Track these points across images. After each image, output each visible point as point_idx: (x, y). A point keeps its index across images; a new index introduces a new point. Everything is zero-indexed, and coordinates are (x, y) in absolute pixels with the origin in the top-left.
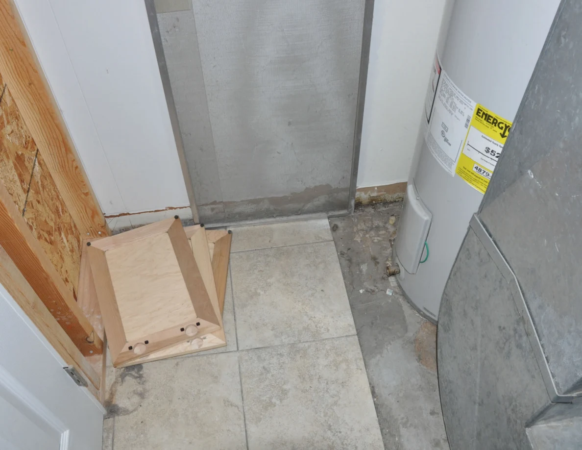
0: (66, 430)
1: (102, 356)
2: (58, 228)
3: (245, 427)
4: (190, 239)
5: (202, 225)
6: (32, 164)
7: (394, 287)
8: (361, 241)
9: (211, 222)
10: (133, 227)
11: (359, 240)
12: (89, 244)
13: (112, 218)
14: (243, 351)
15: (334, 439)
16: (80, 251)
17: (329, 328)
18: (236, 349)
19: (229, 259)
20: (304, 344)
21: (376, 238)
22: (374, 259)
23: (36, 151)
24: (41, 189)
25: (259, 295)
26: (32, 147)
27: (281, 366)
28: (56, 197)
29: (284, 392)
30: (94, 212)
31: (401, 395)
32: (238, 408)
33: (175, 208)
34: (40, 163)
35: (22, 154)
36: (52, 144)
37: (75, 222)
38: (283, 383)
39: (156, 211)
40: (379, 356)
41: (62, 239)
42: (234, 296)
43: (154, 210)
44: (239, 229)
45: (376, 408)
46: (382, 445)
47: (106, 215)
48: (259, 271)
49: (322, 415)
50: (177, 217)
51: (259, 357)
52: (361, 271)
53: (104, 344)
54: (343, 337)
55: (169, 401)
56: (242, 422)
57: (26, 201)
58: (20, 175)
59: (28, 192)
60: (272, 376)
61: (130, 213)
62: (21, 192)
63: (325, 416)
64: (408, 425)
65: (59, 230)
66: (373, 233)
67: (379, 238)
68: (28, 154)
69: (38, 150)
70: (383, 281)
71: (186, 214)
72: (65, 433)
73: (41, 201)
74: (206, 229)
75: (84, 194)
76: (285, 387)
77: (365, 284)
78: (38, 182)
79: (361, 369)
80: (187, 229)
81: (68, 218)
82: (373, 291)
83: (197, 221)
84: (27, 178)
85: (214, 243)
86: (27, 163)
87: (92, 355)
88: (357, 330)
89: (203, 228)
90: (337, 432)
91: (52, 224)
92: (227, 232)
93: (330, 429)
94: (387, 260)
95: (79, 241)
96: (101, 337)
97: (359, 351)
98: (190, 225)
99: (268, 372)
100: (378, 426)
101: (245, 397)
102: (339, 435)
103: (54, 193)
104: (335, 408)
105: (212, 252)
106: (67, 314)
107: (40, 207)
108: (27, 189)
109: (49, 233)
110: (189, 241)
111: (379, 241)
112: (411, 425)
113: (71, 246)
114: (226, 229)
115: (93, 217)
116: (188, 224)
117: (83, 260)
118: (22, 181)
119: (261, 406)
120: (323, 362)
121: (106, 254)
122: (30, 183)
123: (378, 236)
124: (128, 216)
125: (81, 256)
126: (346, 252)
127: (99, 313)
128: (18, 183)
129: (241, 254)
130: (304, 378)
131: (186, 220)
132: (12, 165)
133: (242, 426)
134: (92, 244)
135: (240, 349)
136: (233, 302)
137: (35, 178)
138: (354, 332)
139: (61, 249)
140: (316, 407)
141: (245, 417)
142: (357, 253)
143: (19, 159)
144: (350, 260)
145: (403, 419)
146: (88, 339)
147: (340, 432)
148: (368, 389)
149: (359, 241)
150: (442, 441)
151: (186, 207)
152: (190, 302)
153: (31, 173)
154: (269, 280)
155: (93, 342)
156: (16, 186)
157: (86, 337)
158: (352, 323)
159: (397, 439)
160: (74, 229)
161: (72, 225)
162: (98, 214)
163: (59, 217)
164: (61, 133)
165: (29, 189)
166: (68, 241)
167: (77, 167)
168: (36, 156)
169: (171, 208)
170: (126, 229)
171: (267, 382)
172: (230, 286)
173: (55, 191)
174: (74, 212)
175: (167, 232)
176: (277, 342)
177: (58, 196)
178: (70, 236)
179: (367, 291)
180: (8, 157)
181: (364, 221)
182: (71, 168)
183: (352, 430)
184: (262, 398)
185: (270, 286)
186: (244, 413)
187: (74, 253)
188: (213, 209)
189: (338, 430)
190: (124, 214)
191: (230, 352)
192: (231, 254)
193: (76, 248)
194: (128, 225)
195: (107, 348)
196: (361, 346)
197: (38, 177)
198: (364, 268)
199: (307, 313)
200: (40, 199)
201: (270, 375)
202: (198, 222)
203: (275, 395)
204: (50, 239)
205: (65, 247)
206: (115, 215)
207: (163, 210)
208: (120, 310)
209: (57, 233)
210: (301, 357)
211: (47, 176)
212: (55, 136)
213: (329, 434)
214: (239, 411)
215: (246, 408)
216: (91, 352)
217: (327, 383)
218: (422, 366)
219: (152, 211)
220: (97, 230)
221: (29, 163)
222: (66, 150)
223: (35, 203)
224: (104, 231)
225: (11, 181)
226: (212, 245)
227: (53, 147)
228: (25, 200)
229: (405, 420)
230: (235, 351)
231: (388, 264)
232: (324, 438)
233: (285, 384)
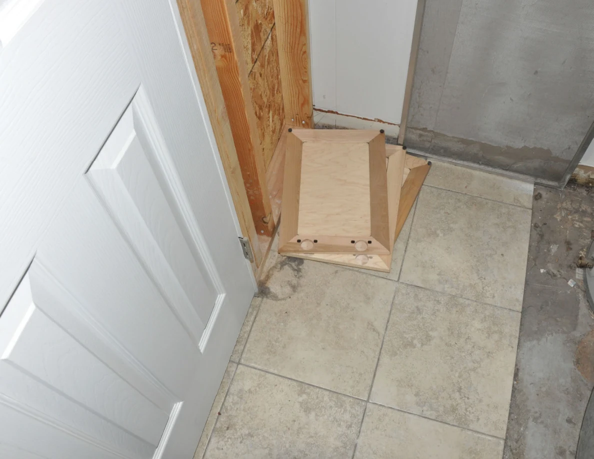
0: (223, 293)
1: (270, 239)
2: (269, 105)
3: (380, 355)
4: (388, 158)
5: (404, 148)
6: (266, 37)
7: (579, 280)
8: (561, 220)
9: (414, 148)
10: (337, 128)
11: (559, 218)
12: (290, 130)
13: (319, 112)
14: (403, 283)
15: (460, 402)
16: (280, 134)
17: (496, 295)
18: (397, 280)
19: (420, 190)
20: (465, 300)
21: (578, 223)
22: (568, 243)
23: (272, 25)
24: (266, 63)
25: (438, 236)
26: (271, 20)
27: (435, 313)
28: (276, 75)
29: (429, 338)
30: (305, 100)
31: (544, 389)
32: (379, 335)
33: (384, 122)
34: (272, 38)
35: (261, 24)
36: (290, 22)
37: (284, 104)
38: (430, 329)
39: (364, 119)
40: (535, 342)
41: (269, 117)
42: (413, 228)
43: (362, 117)
44: (439, 163)
45: (513, 391)
46: (505, 428)
47: (316, 107)
48: (445, 213)
49: (457, 375)
50: (382, 131)
51: (416, 295)
52: (549, 251)
53: (275, 228)
54: (506, 309)
55: (318, 303)
56: (378, 349)
57: (251, 71)
58: (253, 44)
59: (255, 62)
60: (423, 318)
61: (339, 112)
62: (249, 60)
63: (460, 377)
64: (539, 421)
65: (269, 107)
66: (577, 216)
67: (581, 225)
68: (266, 27)
69: (274, 24)
70: (569, 269)
71: (393, 131)
72: (221, 295)
73: (263, 75)
74: (407, 153)
75: (302, 80)
76: (431, 333)
77: (549, 265)
78: (266, 56)
79: (512, 347)
80: (389, 147)
81: (280, 99)
82: (555, 275)
83: (401, 141)
84: (258, 48)
85: (410, 169)
86: (262, 34)
87: (261, 234)
88: (523, 308)
89: (405, 151)
90: (465, 397)
91: (265, 100)
92: (427, 163)
93: (459, 391)
94: (582, 250)
95: (282, 124)
96: (276, 221)
97: (518, 328)
98: (392, 143)
99: (420, 313)
100: (508, 407)
101: (389, 327)
102: (466, 400)
103: (276, 71)
104: (472, 373)
105: (405, 177)
106: (255, 189)
107: (260, 80)
108: (255, 60)
109: (261, 108)
110: (387, 159)
111: (580, 228)
112: (542, 422)
113: (274, 127)
114: (426, 160)
115: (303, 105)
116: (390, 142)
117: (280, 143)
118: (253, 50)
119: (402, 342)
120: (477, 324)
121: (303, 144)
122: (259, 54)
123: (582, 222)
124: (336, 115)
125: (279, 139)
126: (541, 226)
127: (280, 198)
128: (250, 52)
129: (433, 189)
130: (452, 333)
131: (391, 137)
132: (250, 32)
133: (377, 354)
134: (294, 131)
135: (400, 281)
136: (410, 233)
137: (265, 51)
138: (519, 308)
139: (265, 127)
140: (454, 365)
141: (382, 346)
142: (552, 231)
143: (257, 28)
144: (542, 236)
145: (536, 412)
146: (264, 219)
147: (468, 398)
148: (511, 369)
149: (559, 220)
150: (568, 453)
151: (394, 124)
152: (369, 218)
153: (263, 45)
154: (452, 225)
155: (268, 223)
156: (247, 53)
157: (263, 216)
158: (521, 299)
159: (522, 429)
160: (281, 111)
161: (281, 107)
162: (308, 103)
163: (273, 95)
164: (302, 13)
165: (257, 59)
166: (273, 121)
167: (305, 52)
168: (271, 30)
169: (380, 121)
170: (329, 127)
171: (415, 322)
172: (412, 217)
173: (277, 70)
174: (287, 95)
175: (368, 143)
176: (439, 288)
177: (278, 75)
178: (276, 117)
179: (548, 273)
180: (248, 24)
181: (572, 201)
182: (299, 52)
183: (480, 401)
184: (405, 336)
185: (451, 231)
186: (383, 341)
187: (275, 134)
188: (421, 135)
189: (467, 396)
190: (332, 112)
191: (390, 280)
192: (423, 186)
193: (277, 131)
194: (332, 123)
195: (277, 234)
196: (521, 325)
197: (267, 51)
198: (554, 248)
199: (479, 271)
200: (262, 72)
201: (421, 317)
202: (402, 143)
203: (419, 337)
204: (260, 114)
205: (269, 125)
206: (324, 110)
207: (372, 120)
208: (301, 202)
209: (267, 110)
210: (457, 311)
211: (274, 52)
212: (295, 15)
213: (457, 395)
214: (379, 338)
215: (387, 338)
216: (262, 232)
217: (473, 347)
218: (577, 371)
219: (361, 118)
220: (302, 119)
221: (264, 35)
222: (301, 32)
223: (258, 75)
224: (309, 123)
225: (245, 48)
226: (407, 171)
227: (290, 24)
228: (251, 69)
229: (538, 415)
230: (395, 281)
231: (581, 254)
232: (450, 397)
233: (432, 330)
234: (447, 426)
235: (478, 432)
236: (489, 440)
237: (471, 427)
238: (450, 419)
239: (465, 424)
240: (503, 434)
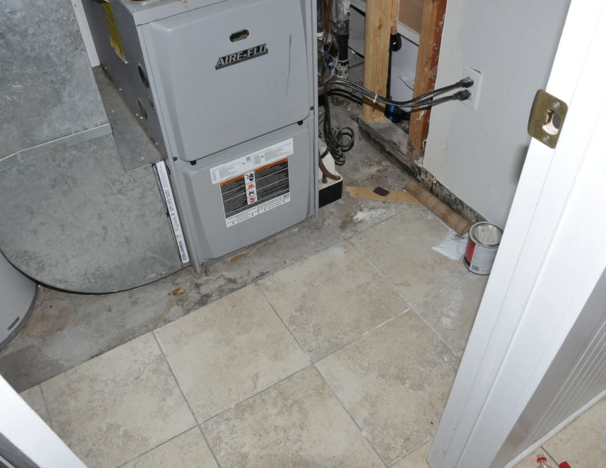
3: (153, 449)
15: (147, 371)
27: (83, 440)
29: (110, 426)
31: (96, 335)
32: (137, 463)
38: (101, 432)
40: (61, 362)
45: (112, 348)
46: (144, 336)
49: (127, 388)
54: (43, 396)
56: (149, 454)
60: (94, 445)
63: (127, 385)
64: (123, 324)
76: (104, 427)
79: (76, 370)
88: (34, 385)
90: (140, 371)
93: (138, 377)
97: (57, 377)
100: (129, 343)
101: (123, 463)
102: (142, 369)
104: (118, 380)
112: (122, 322)
119: (129, 443)
120: (72, 404)
130: (93, 415)
133: (154, 451)
138: (37, 388)
140: (120, 395)
141: (145, 453)
145: (118, 329)
147: (139, 369)
148: (95, 359)
159: (137, 328)
171: (103, 447)
183: (135, 361)
184: (121, 445)
186: (140, 456)
189: (139, 371)
196: (52, 377)
201: (94, 447)
203: (115, 434)
210: (69, 426)
213: (143, 377)
214: (139, 461)
215: (134, 456)
217: (94, 394)
218: (67, 326)
229: (119, 327)
232: (148, 379)
233: (101, 430)
234: (171, 366)
235: (160, 347)
236: (160, 338)
237: (159, 353)
238: (165, 368)
239: (161, 357)
240: (149, 335)
